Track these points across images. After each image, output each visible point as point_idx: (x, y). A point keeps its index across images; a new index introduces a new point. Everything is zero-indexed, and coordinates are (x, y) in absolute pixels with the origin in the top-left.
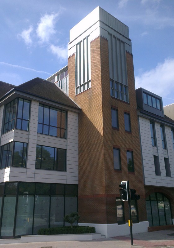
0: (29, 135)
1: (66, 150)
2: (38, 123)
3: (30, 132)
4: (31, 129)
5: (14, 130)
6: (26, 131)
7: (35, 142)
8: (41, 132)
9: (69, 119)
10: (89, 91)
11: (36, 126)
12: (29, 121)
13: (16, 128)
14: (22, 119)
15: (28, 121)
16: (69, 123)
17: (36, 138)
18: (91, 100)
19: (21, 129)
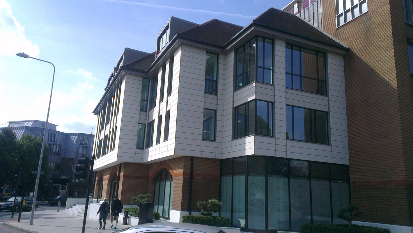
0: (274, 90)
1: (327, 113)
2: (286, 73)
3: (276, 86)
4: (277, 81)
5: (254, 84)
6: (270, 84)
7: (284, 100)
8: (291, 86)
9: (330, 66)
10: (364, 18)
11: (284, 77)
12: (273, 70)
13: (257, 81)
14: (264, 68)
15: (271, 70)
16: (330, 71)
17: (283, 94)
18: (368, 32)
19: (263, 82)
